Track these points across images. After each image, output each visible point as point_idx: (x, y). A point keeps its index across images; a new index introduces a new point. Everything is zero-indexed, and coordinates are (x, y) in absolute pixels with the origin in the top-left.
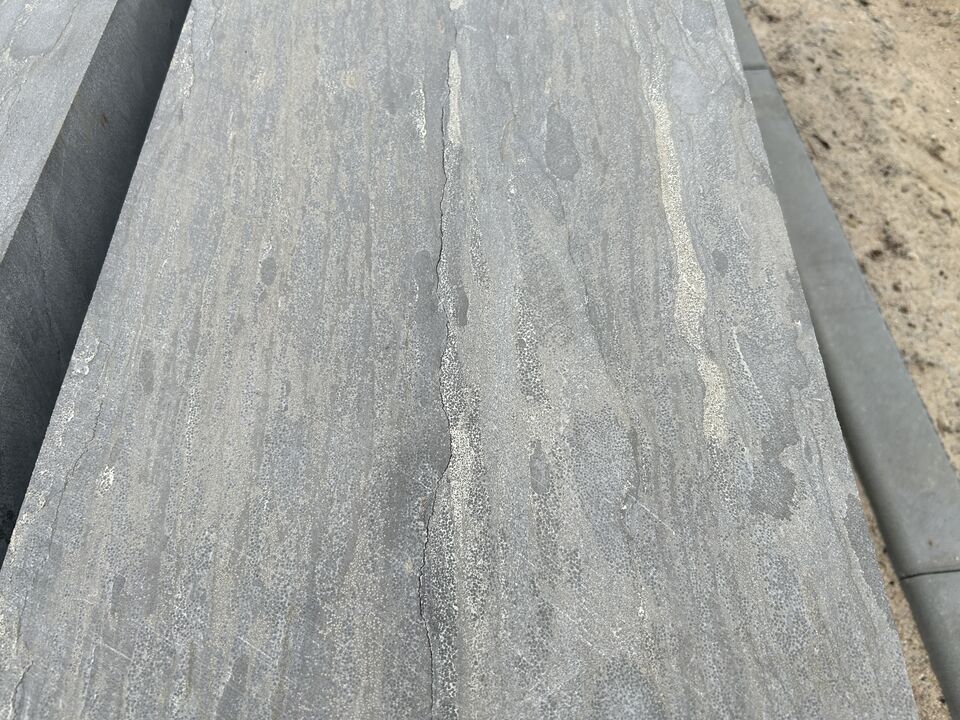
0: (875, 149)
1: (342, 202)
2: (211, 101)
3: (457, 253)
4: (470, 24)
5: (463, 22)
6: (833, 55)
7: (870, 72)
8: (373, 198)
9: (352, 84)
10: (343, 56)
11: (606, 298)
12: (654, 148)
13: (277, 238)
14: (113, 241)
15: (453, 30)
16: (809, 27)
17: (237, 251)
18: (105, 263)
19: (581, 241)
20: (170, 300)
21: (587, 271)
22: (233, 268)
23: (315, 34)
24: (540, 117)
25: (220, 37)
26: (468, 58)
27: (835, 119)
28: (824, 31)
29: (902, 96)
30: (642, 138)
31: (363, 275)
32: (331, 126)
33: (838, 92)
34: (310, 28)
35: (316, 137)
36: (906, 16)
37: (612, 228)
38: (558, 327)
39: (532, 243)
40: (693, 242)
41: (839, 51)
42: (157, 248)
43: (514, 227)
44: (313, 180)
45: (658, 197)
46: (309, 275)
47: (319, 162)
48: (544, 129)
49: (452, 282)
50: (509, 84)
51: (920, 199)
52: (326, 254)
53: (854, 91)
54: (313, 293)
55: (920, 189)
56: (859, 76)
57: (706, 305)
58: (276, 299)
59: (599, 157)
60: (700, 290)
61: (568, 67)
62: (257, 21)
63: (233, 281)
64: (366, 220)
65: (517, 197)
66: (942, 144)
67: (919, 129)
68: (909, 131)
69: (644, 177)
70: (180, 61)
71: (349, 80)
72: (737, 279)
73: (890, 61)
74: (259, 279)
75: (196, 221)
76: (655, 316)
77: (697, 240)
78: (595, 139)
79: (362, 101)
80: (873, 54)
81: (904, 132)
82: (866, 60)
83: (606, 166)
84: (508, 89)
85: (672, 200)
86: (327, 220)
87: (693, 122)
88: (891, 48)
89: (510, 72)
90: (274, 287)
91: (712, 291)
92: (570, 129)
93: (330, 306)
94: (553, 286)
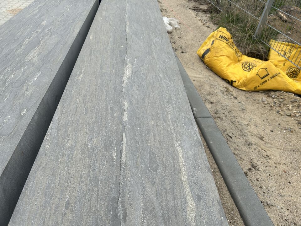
0: (244, 138)
1: (91, 181)
2: (55, 149)
3: (124, 197)
4: (129, 125)
5: (127, 125)
6: (229, 112)
7: (240, 116)
8: (100, 179)
9: (96, 143)
10: (93, 135)
11: (168, 211)
12: (178, 162)
13: (71, 194)
14: (21, 196)
15: (124, 127)
16: (222, 105)
17: (59, 198)
18: (17, 204)
19: (160, 192)
20: (36, 217)
21: (162, 202)
22: (57, 204)
23: (86, 128)
24: (147, 152)
25: (59, 130)
26: (128, 135)
27: (232, 130)
28: (226, 106)
29: (250, 123)
30: (175, 159)
31: (96, 205)
32: (89, 156)
33: (232, 122)
34: (85, 127)
35: (85, 160)
36: (247, 101)
37: (168, 187)
38: (154, 222)
39: (146, 193)
40: (191, 191)
41: (231, 111)
42: (34, 198)
43: (140, 188)
44: (83, 174)
45: (180, 177)
46: (79, 206)
47: (85, 168)
48: (148, 156)
49: (122, 207)
50: (139, 142)
51: (260, 152)
52: (85, 198)
53: (236, 122)
54: (80, 212)
55: (259, 149)
56: (237, 118)
57: (196, 212)
58: (69, 215)
59: (164, 165)
60: (194, 207)
61: (155, 137)
62: (70, 125)
63: (56, 209)
64: (98, 187)
65: (141, 178)
66: (263, 136)
67: (256, 132)
68: (253, 133)
69: (177, 171)
70: (47, 137)
71: (95, 142)
72: (204, 204)
73: (245, 113)
74: (64, 208)
75: (47, 189)
76: (182, 217)
77: (192, 191)
78: (162, 159)
79: (98, 148)
80: (240, 112)
81: (252, 133)
82: (238, 113)
83: (166, 167)
84: (139, 144)
85: (184, 178)
86: (86, 187)
87: (189, 153)
88: (245, 110)
89: (139, 139)
90: (69, 211)
91: (197, 208)
92: (155, 156)
93: (85, 217)
94: (152, 207)
